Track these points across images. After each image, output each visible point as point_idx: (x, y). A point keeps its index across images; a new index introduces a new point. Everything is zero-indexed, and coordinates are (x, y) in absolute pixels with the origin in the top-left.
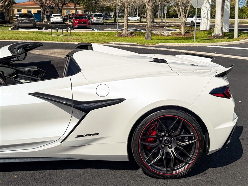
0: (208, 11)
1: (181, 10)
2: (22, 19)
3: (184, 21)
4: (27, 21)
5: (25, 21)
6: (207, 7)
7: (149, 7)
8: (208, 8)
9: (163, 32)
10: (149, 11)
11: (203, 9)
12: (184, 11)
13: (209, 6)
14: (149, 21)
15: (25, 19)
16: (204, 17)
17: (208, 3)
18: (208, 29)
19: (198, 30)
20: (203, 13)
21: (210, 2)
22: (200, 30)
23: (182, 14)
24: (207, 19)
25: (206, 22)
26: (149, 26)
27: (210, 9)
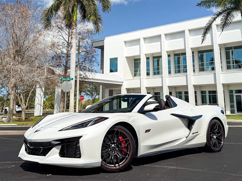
0: (41, 98)
1: (22, 97)
3: (25, 107)
6: (40, 95)
8: (42, 96)
9: (2, 119)
11: (38, 97)
12: (24, 97)
13: (42, 94)
14: (12, 105)
16: (38, 104)
17: (42, 91)
18: (41, 115)
19: (32, 116)
20: (38, 99)
21: (44, 90)
22: (33, 116)
23: (23, 100)
24: (41, 105)
25: (40, 109)
26: (11, 110)
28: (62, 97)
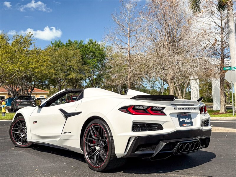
0: (197, 91)
1: (178, 89)
2: (21, 101)
4: (26, 103)
5: (24, 103)
7: (171, 84)
8: (197, 89)
10: (172, 88)
11: (193, 89)
12: (180, 90)
13: (197, 86)
15: (25, 101)
16: (194, 97)
20: (193, 93)
21: (198, 83)
24: (197, 98)
27: (199, 89)
28: (222, 89)
